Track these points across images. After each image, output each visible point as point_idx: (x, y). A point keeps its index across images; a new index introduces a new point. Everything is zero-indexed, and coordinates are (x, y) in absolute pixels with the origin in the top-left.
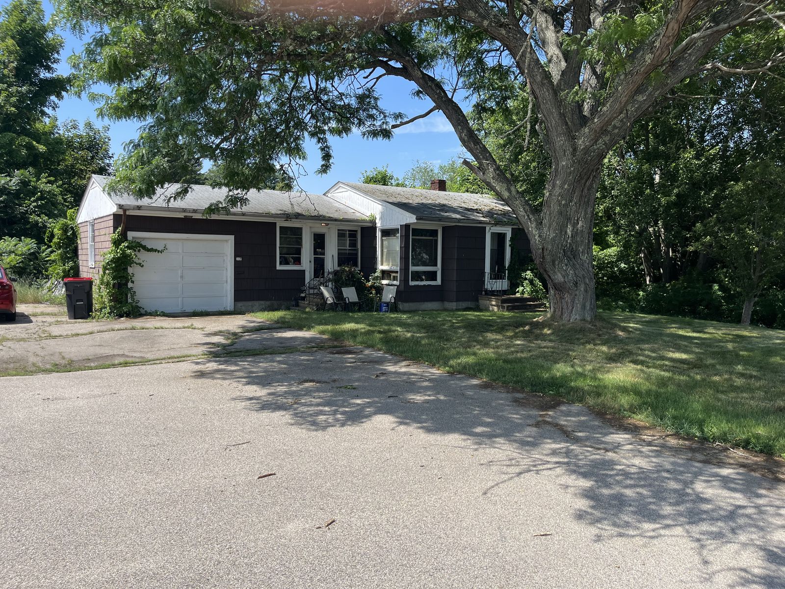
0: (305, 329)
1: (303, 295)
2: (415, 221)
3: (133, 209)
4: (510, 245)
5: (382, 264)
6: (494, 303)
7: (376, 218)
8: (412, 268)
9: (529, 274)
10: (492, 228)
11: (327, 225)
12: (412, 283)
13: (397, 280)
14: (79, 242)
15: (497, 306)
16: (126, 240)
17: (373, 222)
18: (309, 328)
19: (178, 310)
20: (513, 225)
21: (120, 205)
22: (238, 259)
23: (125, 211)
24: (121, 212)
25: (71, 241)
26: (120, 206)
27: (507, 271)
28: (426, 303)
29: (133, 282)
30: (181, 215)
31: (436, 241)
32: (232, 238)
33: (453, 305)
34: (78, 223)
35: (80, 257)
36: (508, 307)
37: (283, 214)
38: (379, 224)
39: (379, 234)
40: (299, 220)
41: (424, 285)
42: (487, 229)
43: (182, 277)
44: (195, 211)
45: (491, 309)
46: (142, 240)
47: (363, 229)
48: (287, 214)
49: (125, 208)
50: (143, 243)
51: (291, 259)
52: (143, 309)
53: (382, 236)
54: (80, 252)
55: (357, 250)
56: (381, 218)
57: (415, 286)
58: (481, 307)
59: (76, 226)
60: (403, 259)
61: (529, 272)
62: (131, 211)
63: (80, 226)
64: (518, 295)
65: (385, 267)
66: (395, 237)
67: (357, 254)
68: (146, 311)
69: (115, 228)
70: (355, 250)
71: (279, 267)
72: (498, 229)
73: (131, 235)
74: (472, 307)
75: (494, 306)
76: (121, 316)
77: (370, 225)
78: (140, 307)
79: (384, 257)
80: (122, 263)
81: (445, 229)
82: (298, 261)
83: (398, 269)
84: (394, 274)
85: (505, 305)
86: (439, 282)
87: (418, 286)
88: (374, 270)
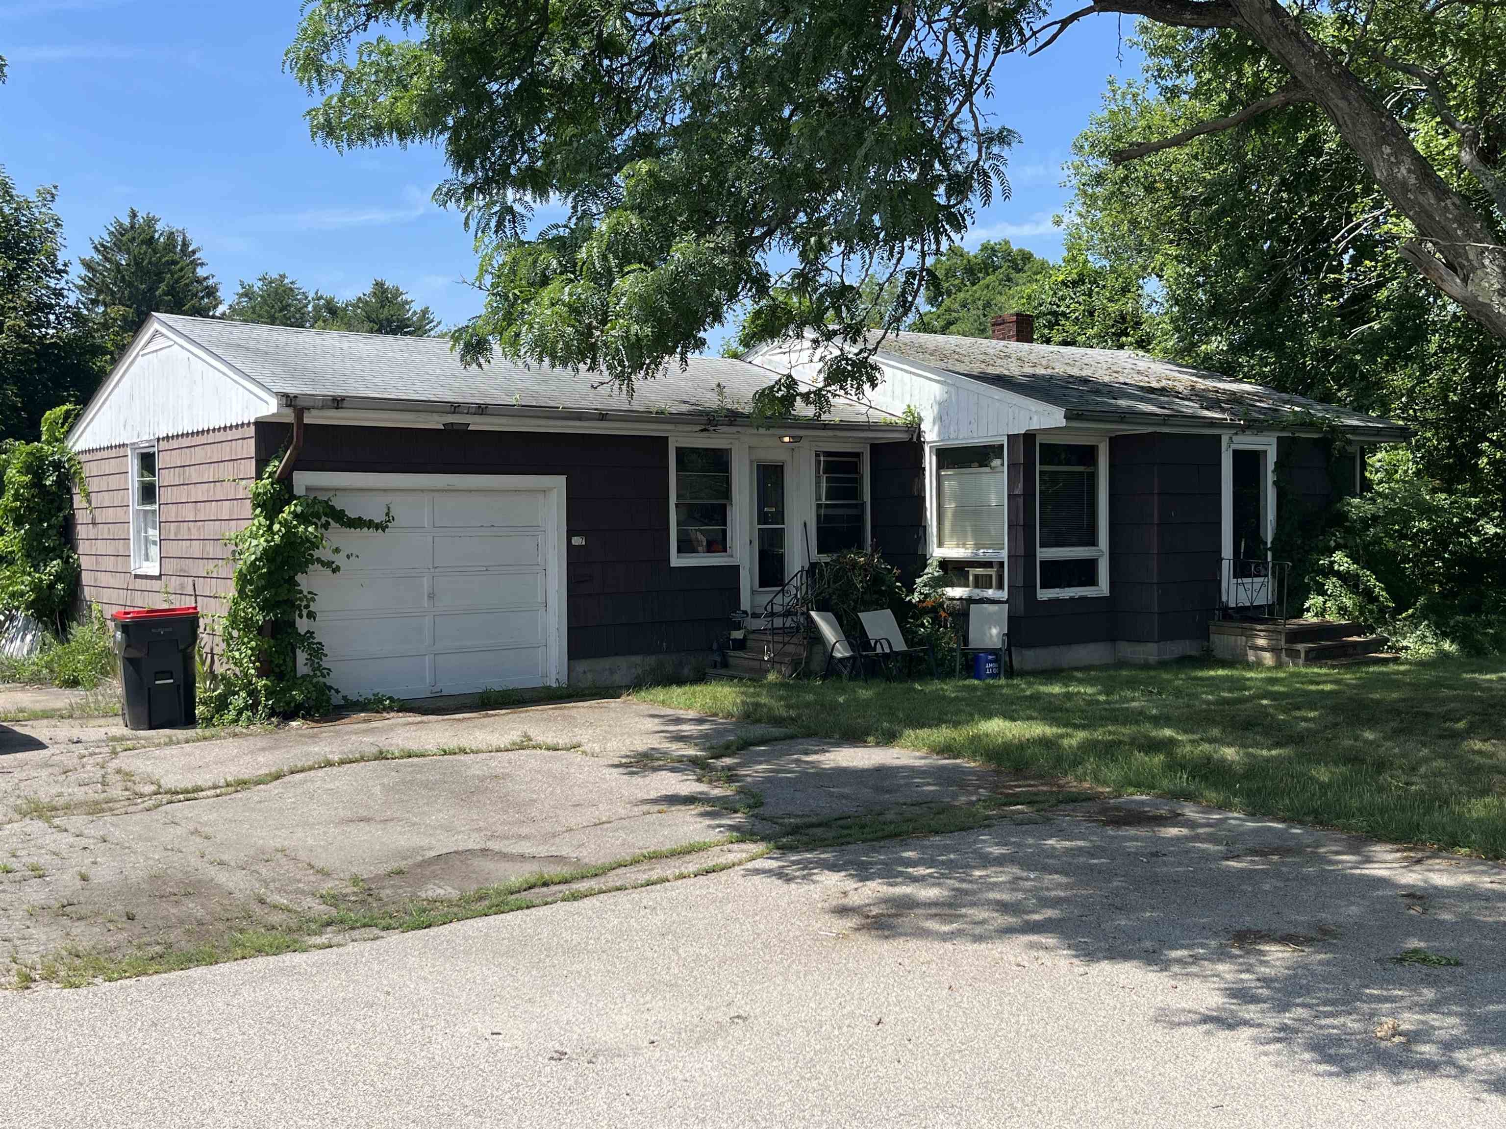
0: (870, 739)
1: (738, 635)
2: (1063, 423)
3: (322, 408)
4: (1274, 483)
5: (940, 544)
6: (1261, 642)
7: (921, 419)
8: (1044, 554)
9: (1341, 561)
10: (1235, 438)
11: (796, 439)
12: (1044, 594)
13: (1000, 587)
14: (78, 501)
15: (1272, 649)
16: (293, 497)
17: (914, 429)
18: (889, 738)
19: (421, 689)
20: (1283, 429)
21: (286, 396)
22: (577, 541)
23: (300, 412)
24: (289, 417)
25: (52, 501)
26: (288, 400)
27: (1269, 554)
28: (1075, 647)
29: (311, 615)
30: (435, 422)
31: (1092, 478)
32: (560, 481)
33: (1149, 651)
34: (78, 448)
35: (83, 547)
36: (1307, 653)
37: (690, 414)
38: (931, 434)
39: (930, 462)
40: (734, 429)
41: (1072, 599)
42: (1225, 440)
43: (431, 596)
44: (482, 410)
45: (1251, 658)
46: (331, 494)
47: (877, 449)
48: (707, 414)
49: (300, 403)
50: (338, 503)
51: (700, 537)
52: (337, 691)
53: (940, 467)
54: (82, 531)
55: (863, 504)
56: (940, 419)
57: (1050, 601)
58: (1218, 653)
59: (69, 460)
60: (1020, 530)
61: (1338, 556)
62: (314, 412)
63: (83, 458)
64: (1310, 618)
65: (953, 551)
66: (987, 469)
67: (860, 518)
68: (345, 698)
69: (261, 463)
70: (855, 506)
71: (676, 561)
72: (1248, 442)
73: (303, 480)
74: (1193, 653)
75: (1263, 649)
76: (288, 716)
77: (904, 437)
78: (330, 688)
79: (947, 524)
80: (284, 563)
81: (1116, 443)
82: (718, 544)
83: (1004, 555)
84: (979, 571)
85: (1301, 647)
86: (1103, 587)
87: (1057, 600)
88: (922, 562)
